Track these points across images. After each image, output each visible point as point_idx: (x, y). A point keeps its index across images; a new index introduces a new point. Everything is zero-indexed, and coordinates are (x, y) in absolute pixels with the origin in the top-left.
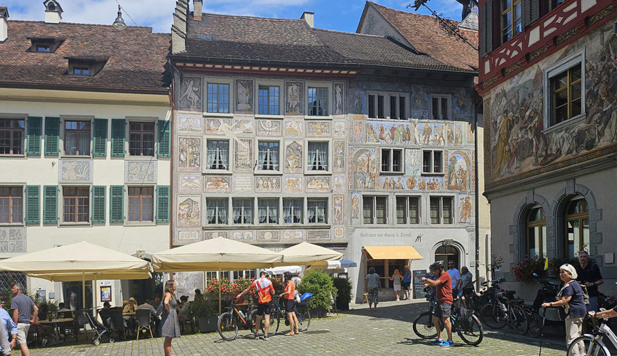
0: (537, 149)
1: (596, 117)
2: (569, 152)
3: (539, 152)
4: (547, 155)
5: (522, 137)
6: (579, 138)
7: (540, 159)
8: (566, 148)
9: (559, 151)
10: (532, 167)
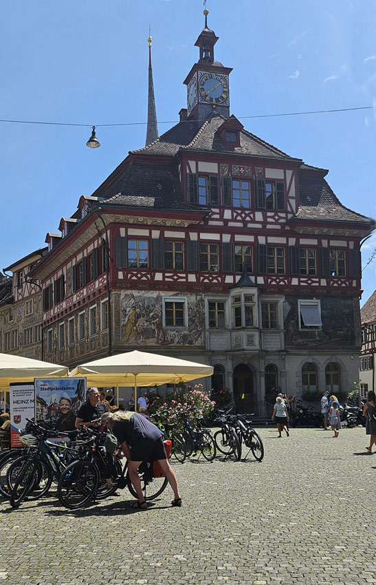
0: (158, 335)
1: (193, 331)
2: (178, 343)
3: (160, 337)
4: (164, 341)
5: (147, 326)
6: (185, 337)
7: (160, 342)
8: (177, 340)
9: (172, 341)
10: (154, 344)
